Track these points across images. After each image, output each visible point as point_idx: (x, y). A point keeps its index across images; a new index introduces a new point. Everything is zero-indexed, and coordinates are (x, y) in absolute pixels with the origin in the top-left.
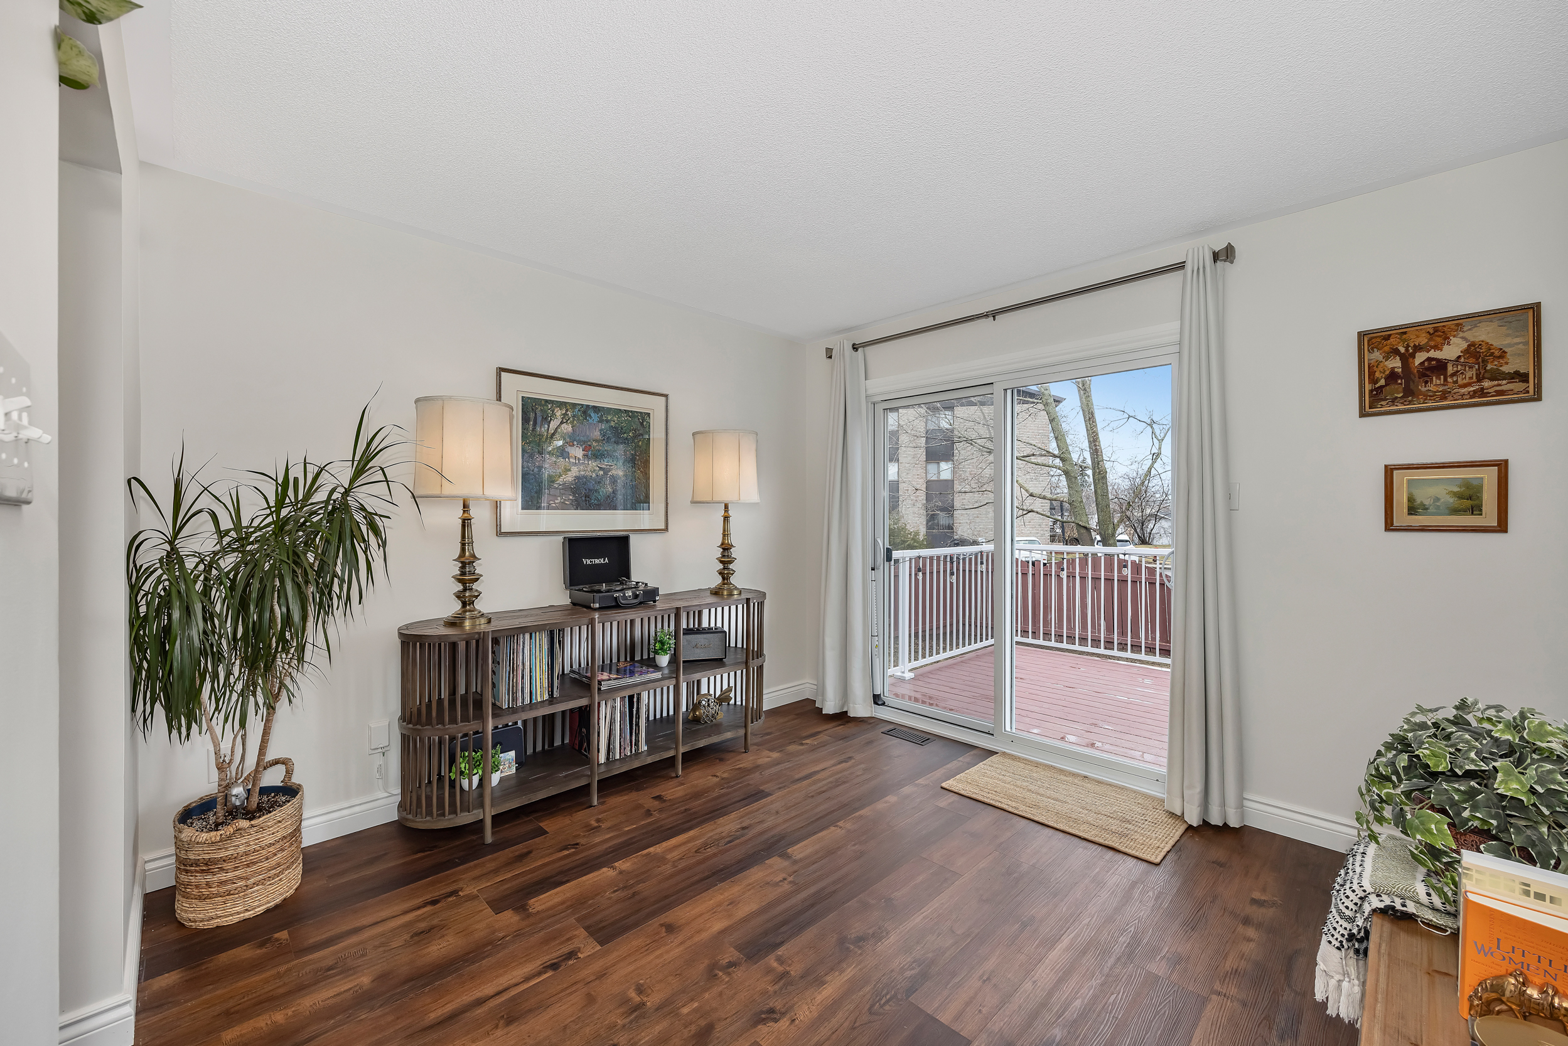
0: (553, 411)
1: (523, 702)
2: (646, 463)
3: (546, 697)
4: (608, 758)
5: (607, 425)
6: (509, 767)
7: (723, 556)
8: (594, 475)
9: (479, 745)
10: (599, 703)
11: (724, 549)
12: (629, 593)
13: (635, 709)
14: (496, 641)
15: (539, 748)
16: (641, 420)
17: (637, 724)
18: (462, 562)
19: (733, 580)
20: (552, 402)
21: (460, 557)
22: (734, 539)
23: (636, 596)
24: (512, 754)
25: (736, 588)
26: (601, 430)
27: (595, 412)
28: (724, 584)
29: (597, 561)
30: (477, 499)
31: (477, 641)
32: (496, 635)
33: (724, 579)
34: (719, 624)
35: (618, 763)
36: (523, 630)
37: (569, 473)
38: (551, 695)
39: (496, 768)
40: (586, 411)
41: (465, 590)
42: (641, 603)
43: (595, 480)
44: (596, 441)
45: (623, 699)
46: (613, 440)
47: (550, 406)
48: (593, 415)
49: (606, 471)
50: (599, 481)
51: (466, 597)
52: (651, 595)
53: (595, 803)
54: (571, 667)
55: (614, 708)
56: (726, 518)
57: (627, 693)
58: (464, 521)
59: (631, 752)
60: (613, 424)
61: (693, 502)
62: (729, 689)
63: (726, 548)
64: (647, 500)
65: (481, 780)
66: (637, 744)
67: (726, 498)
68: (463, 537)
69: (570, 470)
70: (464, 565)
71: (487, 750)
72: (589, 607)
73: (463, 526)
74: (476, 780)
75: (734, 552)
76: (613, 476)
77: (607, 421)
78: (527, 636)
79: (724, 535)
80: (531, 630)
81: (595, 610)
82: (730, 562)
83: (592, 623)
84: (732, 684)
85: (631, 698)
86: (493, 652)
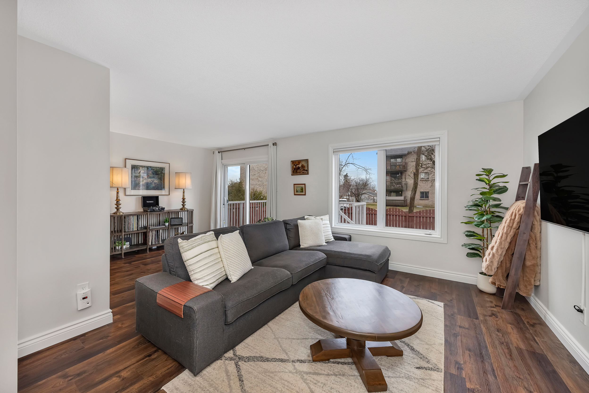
0: (139, 168)
1: (131, 230)
2: (164, 179)
3: (136, 230)
4: (151, 244)
5: (153, 171)
6: (128, 246)
7: (183, 201)
8: (150, 182)
9: (121, 240)
10: (149, 232)
11: (183, 199)
12: (157, 209)
13: (158, 234)
14: (125, 218)
15: (135, 243)
16: (162, 169)
17: (159, 237)
18: (117, 201)
19: (185, 206)
20: (139, 166)
21: (116, 200)
22: (186, 197)
23: (159, 209)
24: (128, 243)
25: (186, 208)
26: (151, 172)
27: (150, 168)
28: (183, 207)
29: (150, 202)
30: (120, 187)
31: (121, 217)
32: (125, 216)
33: (183, 206)
34: (182, 217)
35: (154, 245)
36: (131, 215)
37: (143, 182)
38: (138, 229)
39: (124, 244)
40: (148, 168)
41: (117, 207)
42: (160, 211)
43: (150, 183)
44: (150, 174)
45: (155, 231)
46: (155, 174)
47: (138, 167)
48: (149, 168)
49: (153, 181)
50: (151, 184)
51: (118, 209)
52: (163, 209)
53: (148, 252)
54: (144, 225)
55: (153, 233)
56: (184, 192)
57: (156, 230)
58: (117, 192)
59: (157, 243)
60: (155, 170)
61: (175, 188)
62: (184, 231)
63: (184, 199)
64: (164, 188)
65: (121, 248)
66: (159, 242)
67: (184, 188)
68: (117, 196)
69: (143, 181)
70: (117, 202)
71: (123, 241)
72: (147, 211)
73: (117, 193)
74: (120, 247)
75: (186, 200)
76: (155, 182)
77: (153, 170)
78: (132, 216)
79: (183, 196)
80: (133, 215)
81: (149, 212)
82: (185, 202)
83: (147, 214)
84: (185, 230)
85: (157, 231)
86: (124, 220)
